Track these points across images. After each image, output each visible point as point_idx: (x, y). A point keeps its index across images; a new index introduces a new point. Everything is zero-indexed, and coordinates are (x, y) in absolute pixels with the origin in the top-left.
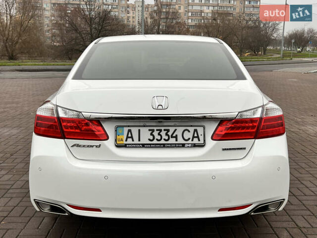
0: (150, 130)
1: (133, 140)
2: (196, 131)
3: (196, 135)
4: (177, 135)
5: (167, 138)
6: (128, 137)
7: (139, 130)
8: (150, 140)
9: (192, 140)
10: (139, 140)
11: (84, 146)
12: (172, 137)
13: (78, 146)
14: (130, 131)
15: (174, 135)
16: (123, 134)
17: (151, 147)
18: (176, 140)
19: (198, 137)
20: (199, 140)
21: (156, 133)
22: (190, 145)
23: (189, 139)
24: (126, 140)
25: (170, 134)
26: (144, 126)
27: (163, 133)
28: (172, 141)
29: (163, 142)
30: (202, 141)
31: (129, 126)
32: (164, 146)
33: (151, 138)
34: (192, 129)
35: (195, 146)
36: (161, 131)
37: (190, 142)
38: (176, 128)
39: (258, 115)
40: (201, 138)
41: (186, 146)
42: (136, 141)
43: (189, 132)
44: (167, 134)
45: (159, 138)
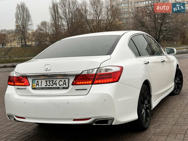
0: (46, 81)
1: (39, 86)
2: (65, 81)
3: (65, 83)
4: (56, 83)
5: (52, 84)
6: (37, 85)
7: (41, 81)
8: (45, 85)
9: (63, 85)
10: (41, 86)
11: (20, 89)
12: (55, 84)
13: (18, 89)
14: (38, 81)
15: (55, 83)
16: (35, 83)
17: (45, 89)
18: (56, 86)
19: (65, 84)
20: (66, 85)
21: (48, 82)
22: (61, 88)
23: (62, 85)
24: (36, 86)
25: (54, 82)
26: (44, 79)
27: (51, 82)
28: (54, 86)
29: (51, 86)
30: (67, 86)
31: (37, 79)
32: (51, 88)
33: (46, 84)
34: (63, 80)
35: (64, 88)
36: (50, 81)
37: (62, 86)
38: (56, 80)
39: (94, 72)
40: (67, 84)
41: (60, 88)
42: (40, 86)
43: (62, 81)
44: (52, 83)
45: (49, 84)
